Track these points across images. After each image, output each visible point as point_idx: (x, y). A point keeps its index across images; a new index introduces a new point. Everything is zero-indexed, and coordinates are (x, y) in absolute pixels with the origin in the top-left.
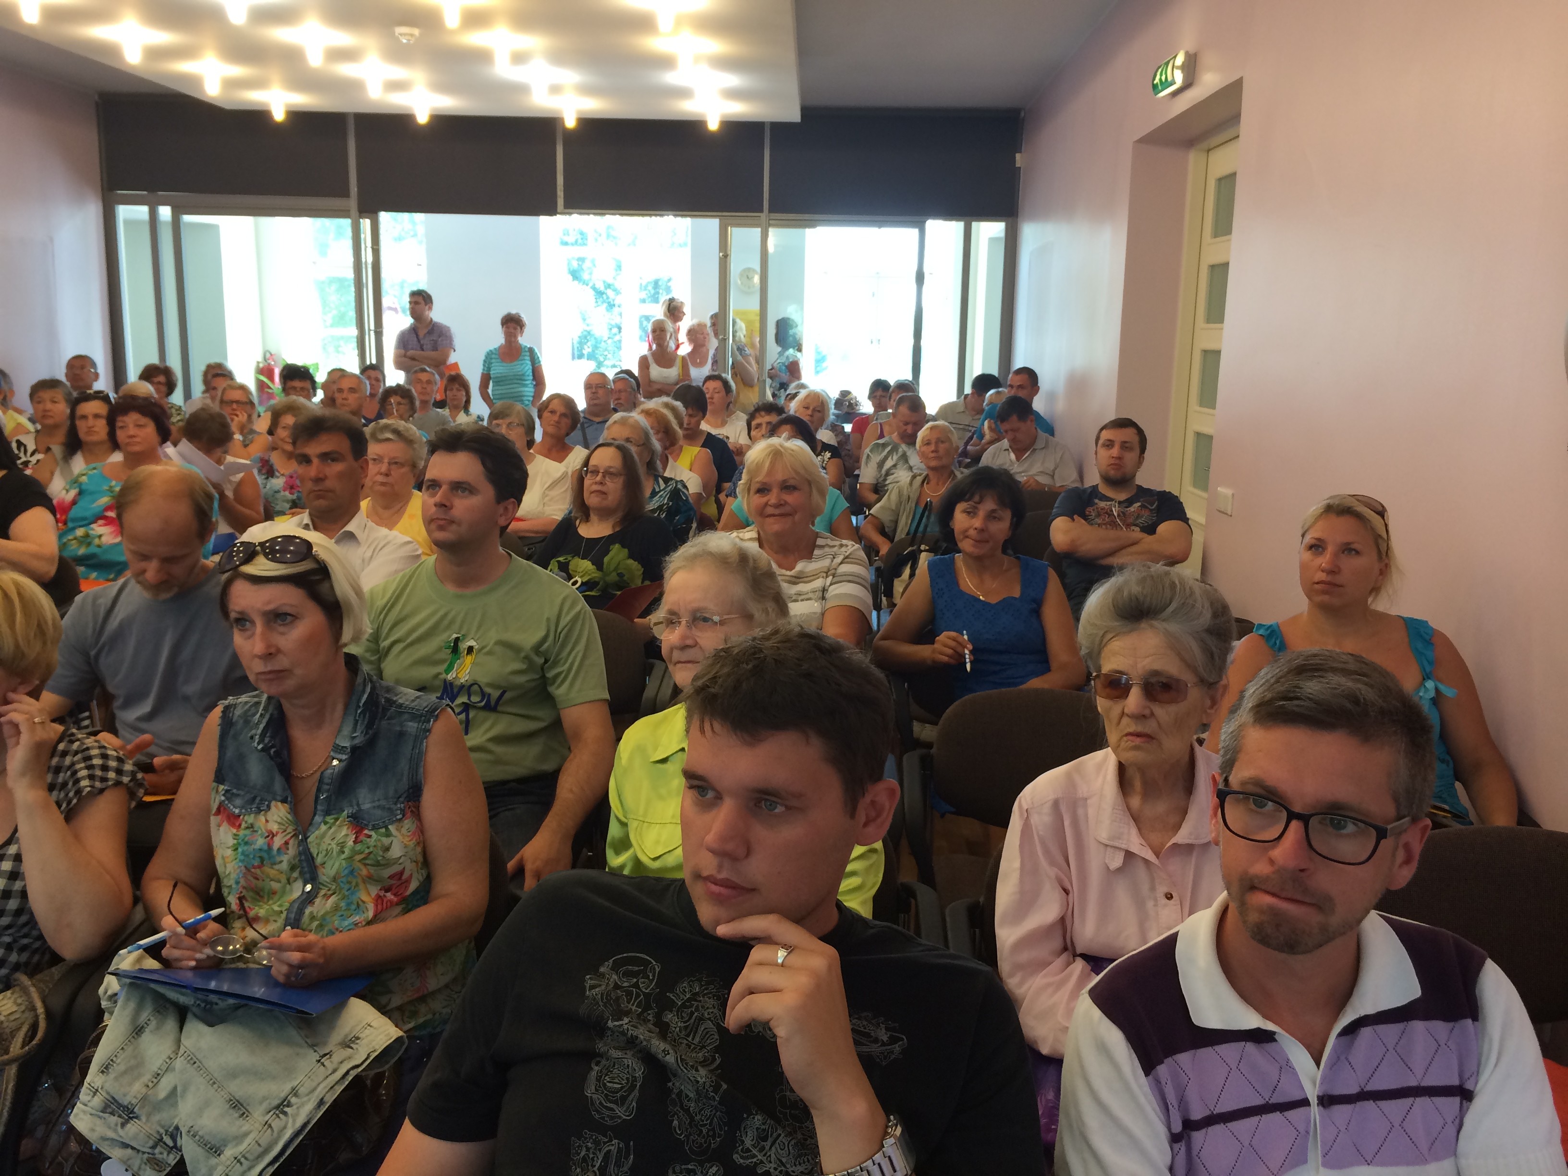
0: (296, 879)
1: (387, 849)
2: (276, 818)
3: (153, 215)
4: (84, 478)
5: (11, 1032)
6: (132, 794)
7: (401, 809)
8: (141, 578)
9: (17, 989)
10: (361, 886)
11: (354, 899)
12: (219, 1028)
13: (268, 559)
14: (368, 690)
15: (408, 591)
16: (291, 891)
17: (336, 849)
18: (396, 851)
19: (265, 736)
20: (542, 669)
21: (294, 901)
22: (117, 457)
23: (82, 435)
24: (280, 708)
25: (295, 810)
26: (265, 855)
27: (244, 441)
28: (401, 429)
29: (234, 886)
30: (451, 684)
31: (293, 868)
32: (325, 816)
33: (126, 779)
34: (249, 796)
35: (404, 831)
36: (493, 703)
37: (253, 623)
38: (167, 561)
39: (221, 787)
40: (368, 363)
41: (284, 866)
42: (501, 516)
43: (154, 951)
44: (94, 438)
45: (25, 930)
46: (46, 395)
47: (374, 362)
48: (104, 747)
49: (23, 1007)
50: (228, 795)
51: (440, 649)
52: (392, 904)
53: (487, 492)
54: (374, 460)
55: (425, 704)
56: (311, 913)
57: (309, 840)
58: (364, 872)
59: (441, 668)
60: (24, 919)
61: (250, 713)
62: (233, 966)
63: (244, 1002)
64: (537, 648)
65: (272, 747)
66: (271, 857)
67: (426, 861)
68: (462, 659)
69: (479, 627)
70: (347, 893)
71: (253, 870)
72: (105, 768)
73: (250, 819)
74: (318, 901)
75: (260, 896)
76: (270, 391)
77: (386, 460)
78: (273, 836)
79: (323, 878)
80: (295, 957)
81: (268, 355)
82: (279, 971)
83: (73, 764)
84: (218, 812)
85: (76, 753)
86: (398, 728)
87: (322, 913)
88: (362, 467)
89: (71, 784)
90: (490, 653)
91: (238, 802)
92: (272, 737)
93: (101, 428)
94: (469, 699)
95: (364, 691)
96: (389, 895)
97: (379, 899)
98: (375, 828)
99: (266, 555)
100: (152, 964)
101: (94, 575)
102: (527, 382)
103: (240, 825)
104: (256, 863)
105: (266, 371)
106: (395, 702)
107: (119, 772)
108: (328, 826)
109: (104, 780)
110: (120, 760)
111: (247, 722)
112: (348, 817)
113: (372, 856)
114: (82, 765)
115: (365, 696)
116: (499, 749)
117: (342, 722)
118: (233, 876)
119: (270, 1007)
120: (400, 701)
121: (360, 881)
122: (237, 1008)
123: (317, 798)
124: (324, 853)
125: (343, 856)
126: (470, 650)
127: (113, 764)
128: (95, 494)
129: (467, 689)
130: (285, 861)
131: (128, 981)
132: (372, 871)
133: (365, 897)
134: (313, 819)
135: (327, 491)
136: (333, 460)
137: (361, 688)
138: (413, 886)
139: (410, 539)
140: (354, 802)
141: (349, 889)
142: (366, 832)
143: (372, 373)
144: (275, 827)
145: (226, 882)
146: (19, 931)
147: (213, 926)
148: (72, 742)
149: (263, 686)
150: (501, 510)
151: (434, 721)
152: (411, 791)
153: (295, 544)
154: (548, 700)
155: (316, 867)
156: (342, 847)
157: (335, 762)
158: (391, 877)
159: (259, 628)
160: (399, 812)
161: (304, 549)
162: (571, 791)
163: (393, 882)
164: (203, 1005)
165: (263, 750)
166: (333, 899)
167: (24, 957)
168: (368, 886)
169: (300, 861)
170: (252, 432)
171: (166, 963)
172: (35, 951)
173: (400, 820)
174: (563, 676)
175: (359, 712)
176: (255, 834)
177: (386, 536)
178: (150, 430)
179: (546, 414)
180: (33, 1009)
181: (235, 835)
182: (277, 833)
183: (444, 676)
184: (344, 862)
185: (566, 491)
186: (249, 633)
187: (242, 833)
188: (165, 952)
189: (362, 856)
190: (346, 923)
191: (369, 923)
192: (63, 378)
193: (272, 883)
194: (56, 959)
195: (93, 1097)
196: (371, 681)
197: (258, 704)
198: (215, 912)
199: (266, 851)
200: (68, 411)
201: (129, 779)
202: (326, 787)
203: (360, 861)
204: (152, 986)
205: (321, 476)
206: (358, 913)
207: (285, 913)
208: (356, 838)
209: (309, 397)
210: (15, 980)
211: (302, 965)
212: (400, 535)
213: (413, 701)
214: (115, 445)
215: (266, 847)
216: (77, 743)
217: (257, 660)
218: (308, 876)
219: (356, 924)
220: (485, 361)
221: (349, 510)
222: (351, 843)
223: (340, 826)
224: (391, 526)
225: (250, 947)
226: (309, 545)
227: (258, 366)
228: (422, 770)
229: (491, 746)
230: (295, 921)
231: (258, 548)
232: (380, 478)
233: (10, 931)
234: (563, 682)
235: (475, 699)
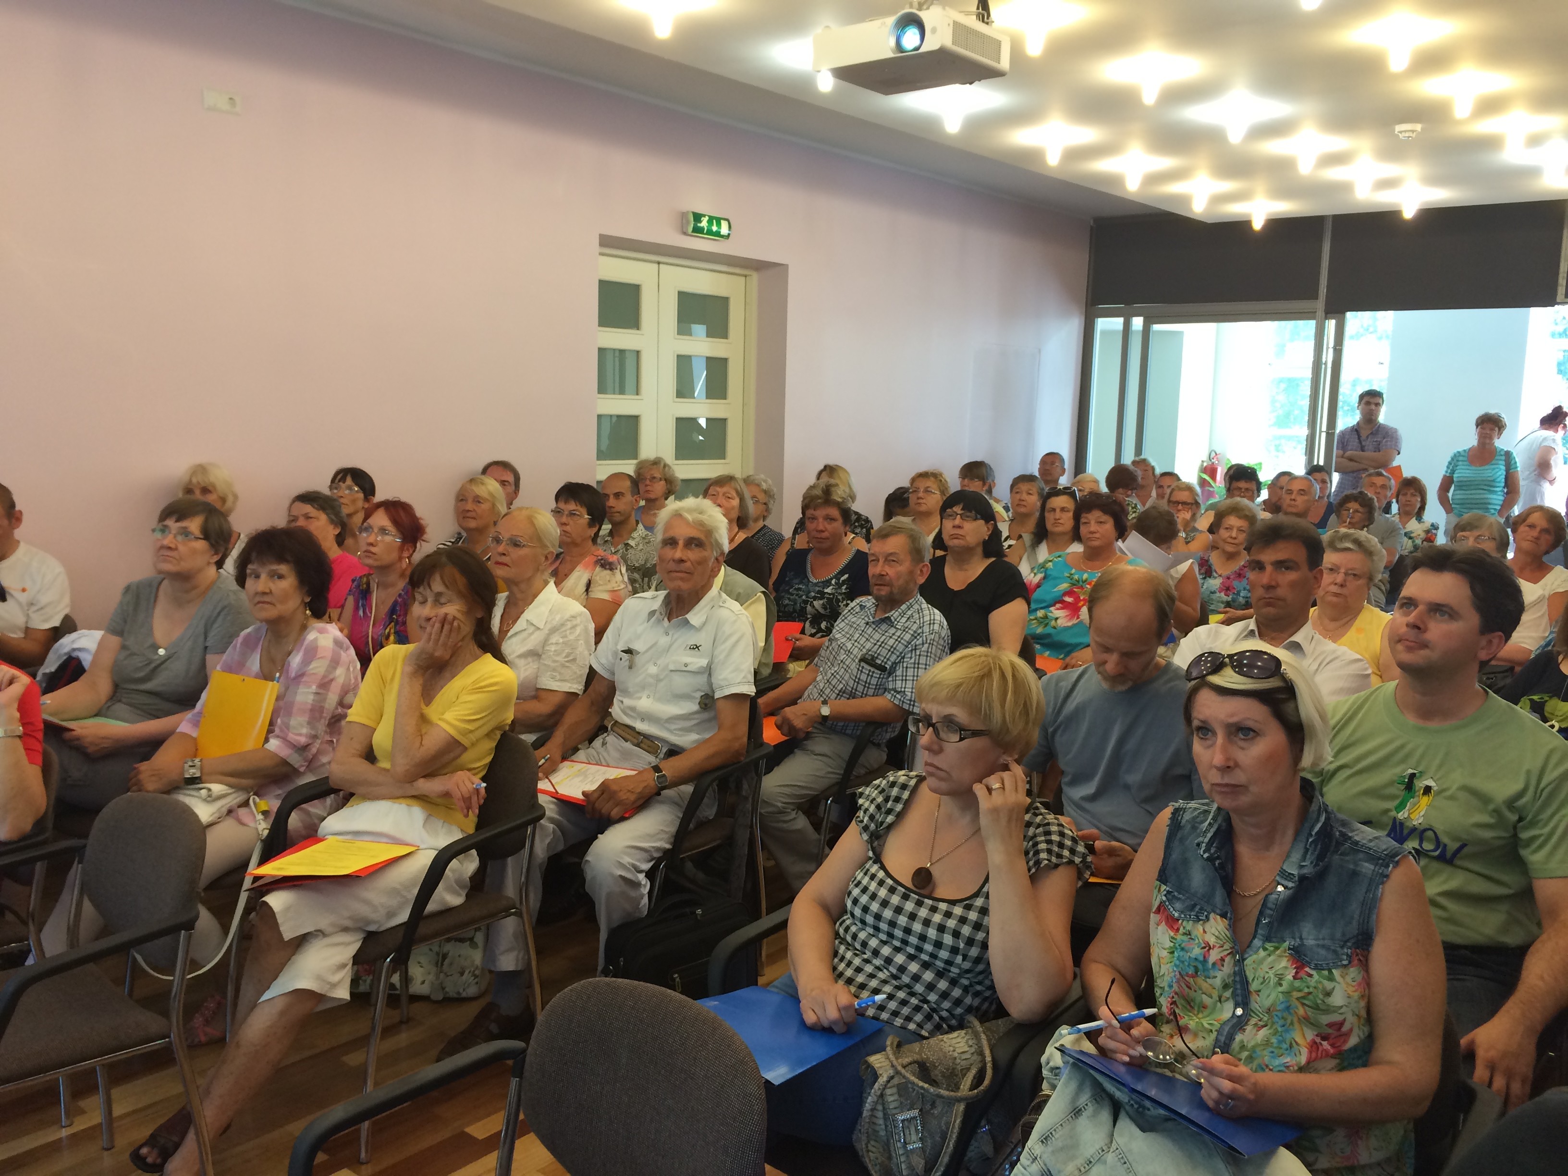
0: (1228, 999)
1: (1328, 994)
2: (1213, 930)
3: (1127, 325)
4: (1050, 564)
5: (962, 1070)
6: (1080, 875)
7: (1347, 955)
8: (1101, 669)
9: (970, 1031)
10: (1296, 1025)
11: (1288, 1037)
12: (1150, 1136)
13: (1235, 672)
14: (1323, 819)
15: (1360, 715)
16: (1222, 1010)
17: (1274, 980)
18: (1337, 999)
19: (1212, 845)
20: (1515, 828)
21: (1225, 1023)
22: (1077, 548)
23: (1049, 526)
24: (1228, 820)
25: (1233, 927)
26: (1200, 967)
27: (1186, 538)
28: (1362, 539)
29: (1166, 989)
30: (1402, 824)
31: (1226, 987)
32: (1264, 942)
33: (1077, 860)
34: (1189, 903)
35: (1349, 979)
36: (1449, 855)
37: (1214, 734)
38: (1126, 655)
39: (1164, 887)
40: (1315, 463)
41: (1218, 982)
42: (1482, 649)
43: (1092, 1036)
44: (1059, 529)
45: (980, 978)
46: (1024, 487)
47: (1321, 463)
48: (1062, 825)
49: (973, 1050)
50: (1170, 897)
51: (1391, 783)
52: (1327, 1055)
53: (1471, 620)
54: (1331, 570)
55: (1384, 847)
56: (1242, 1041)
57: (1245, 963)
58: (1301, 1011)
59: (1391, 805)
60: (981, 967)
61: (1199, 819)
62: (1159, 1070)
63: (1173, 1116)
64: (1511, 803)
65: (1218, 858)
66: (1205, 970)
67: (1369, 1017)
68: (1416, 799)
69: (1440, 766)
70: (1280, 1029)
71: (1187, 978)
72: (1061, 845)
73: (1189, 926)
74: (1249, 1028)
75: (1191, 1006)
76: (1211, 489)
77: (1343, 570)
78: (1210, 948)
79: (1254, 1005)
80: (1226, 1085)
81: (1213, 455)
82: (1208, 1094)
83: (1035, 836)
84: (1158, 911)
85: (1039, 826)
86: (1352, 866)
87: (1252, 1043)
88: (1315, 578)
89: (1031, 853)
90: (1451, 798)
91: (1178, 905)
92: (1219, 849)
93: (1066, 521)
94: (1420, 845)
95: (1317, 820)
96: (1325, 1043)
97: (1314, 1046)
98: (1318, 968)
99: (1233, 667)
100: (1088, 1047)
101: (1047, 653)
102: (1498, 489)
103: (1178, 930)
104: (1191, 971)
105: (1211, 471)
106: (1350, 838)
107: (1073, 851)
108: (1267, 952)
109: (1059, 856)
110: (1074, 840)
111: (1194, 828)
112: (1289, 949)
113: (1311, 997)
114: (1043, 838)
115: (1319, 825)
116: (1453, 906)
117: (1292, 847)
118: (1167, 979)
119: (1200, 1131)
120: (1357, 838)
121: (1295, 1020)
122: (1167, 1119)
123: (1258, 921)
124: (1261, 980)
125: (1280, 989)
126: (1427, 790)
127: (1068, 843)
128: (1058, 579)
129: (1420, 833)
130: (1220, 976)
131: (1071, 1060)
132: (1310, 1014)
133: (1299, 1039)
134: (1251, 942)
135: (1279, 599)
136: (1287, 568)
137: (1315, 816)
138: (1353, 1041)
139: (1359, 657)
140: (1297, 935)
141: (1283, 1026)
142: (1307, 969)
143: (1318, 475)
144: (1212, 941)
145: (1159, 982)
146: (975, 977)
147: (1146, 1026)
148: (1036, 815)
149: (1217, 798)
150: (1484, 642)
151: (1394, 867)
152: (1360, 937)
153: (1262, 660)
154: (1519, 864)
155: (1249, 992)
156: (1280, 979)
157: (1280, 888)
158: (1330, 1025)
159: (1220, 739)
160: (1345, 957)
161: (1273, 666)
162: (1542, 978)
163: (1330, 1031)
164: (1136, 1106)
165: (1208, 859)
166: (1263, 1032)
167: (977, 1002)
168: (1305, 1029)
169: (1234, 981)
170: (1195, 530)
171: (1102, 1050)
172: (985, 999)
173: (1345, 966)
174: (1542, 838)
175: (1310, 840)
176: (1191, 941)
177: (1334, 651)
178: (1109, 526)
179: (1522, 528)
180: (981, 1054)
181: (1172, 938)
182: (1214, 946)
183: (1393, 813)
184: (1281, 995)
185: (1543, 615)
186: (1209, 742)
187: (1179, 937)
188: (1102, 1040)
189: (1300, 994)
190: (1277, 1062)
191: (1301, 1069)
192: (1037, 474)
193: (1204, 996)
194: (1001, 1012)
195: (1032, 1163)
196: (1326, 812)
197: (1207, 812)
198: (1148, 1012)
199: (1200, 962)
200: (1039, 504)
201: (1080, 860)
202: (1269, 912)
203: (1298, 999)
204: (1092, 1071)
205: (1273, 583)
206: (1289, 1055)
207: (1215, 1033)
208: (1297, 973)
209: (1252, 499)
210: (969, 1022)
211: (1232, 1096)
212: (1349, 652)
213: (1371, 841)
214: (1076, 536)
215: (1201, 958)
216: (1040, 817)
217: (1214, 771)
218: (1239, 999)
219: (1287, 1067)
220: (1450, 463)
221: (1296, 621)
222: (1290, 977)
223: (1280, 956)
224: (1335, 636)
225: (1181, 1057)
226: (1278, 662)
227: (1202, 465)
228: (1374, 917)
229: (1443, 901)
230: (1224, 1045)
231: (1227, 660)
232: (1334, 589)
233: (968, 976)
234: (1541, 847)
235: (1428, 846)
